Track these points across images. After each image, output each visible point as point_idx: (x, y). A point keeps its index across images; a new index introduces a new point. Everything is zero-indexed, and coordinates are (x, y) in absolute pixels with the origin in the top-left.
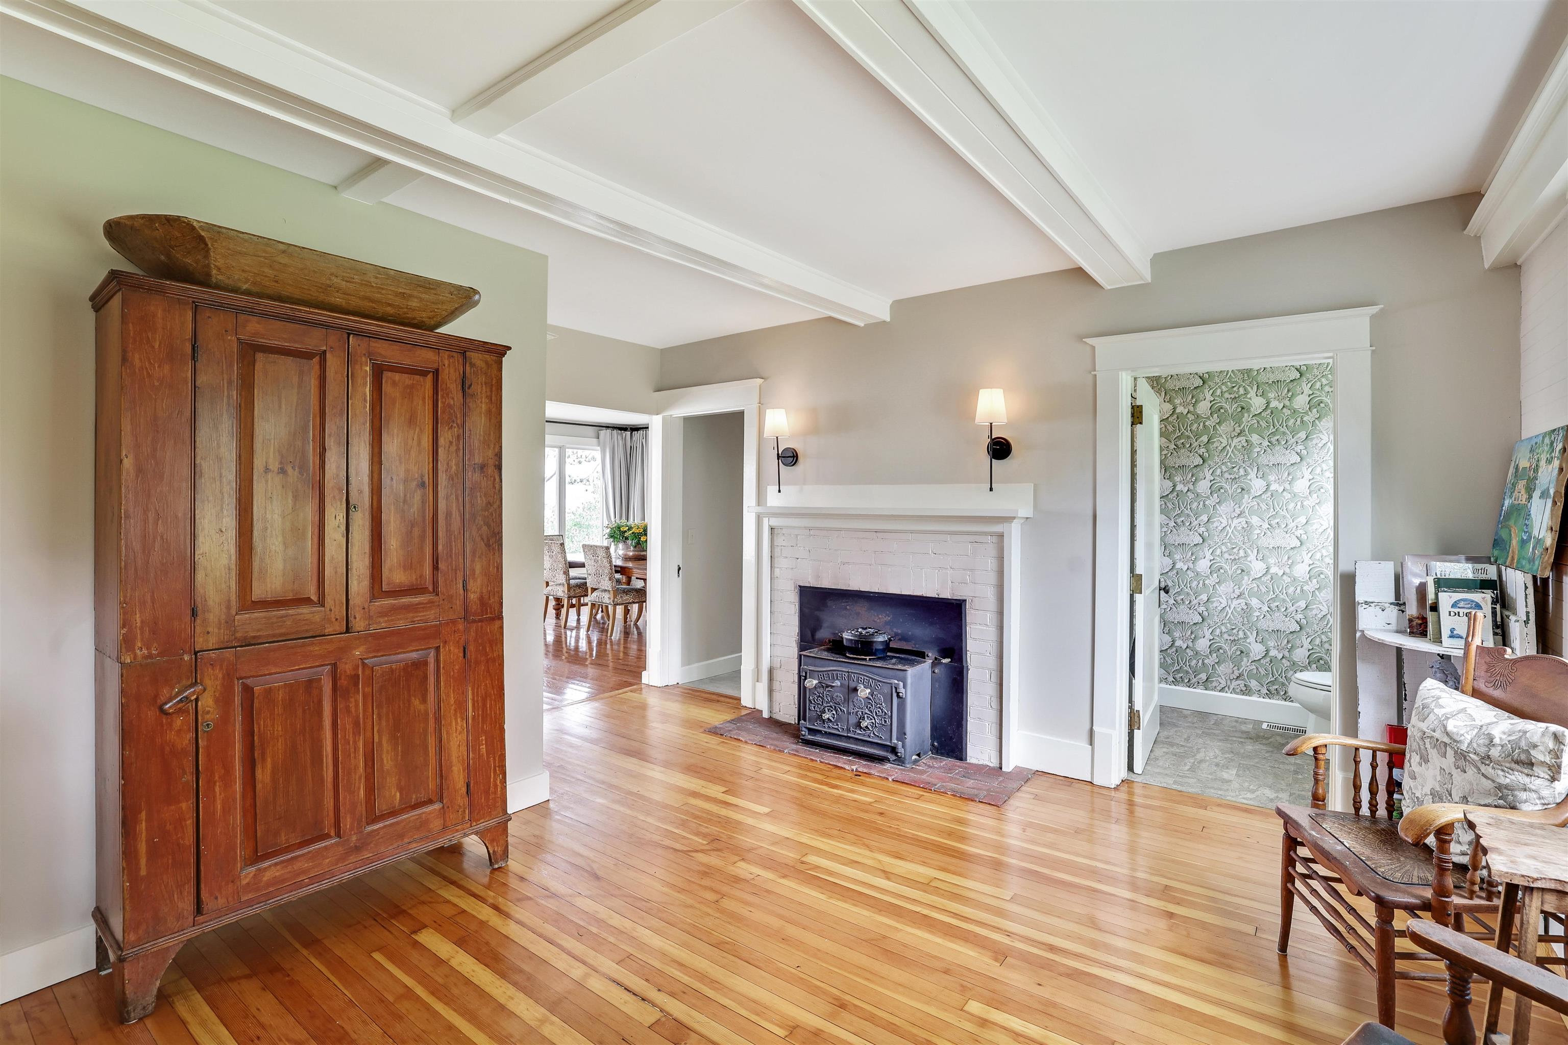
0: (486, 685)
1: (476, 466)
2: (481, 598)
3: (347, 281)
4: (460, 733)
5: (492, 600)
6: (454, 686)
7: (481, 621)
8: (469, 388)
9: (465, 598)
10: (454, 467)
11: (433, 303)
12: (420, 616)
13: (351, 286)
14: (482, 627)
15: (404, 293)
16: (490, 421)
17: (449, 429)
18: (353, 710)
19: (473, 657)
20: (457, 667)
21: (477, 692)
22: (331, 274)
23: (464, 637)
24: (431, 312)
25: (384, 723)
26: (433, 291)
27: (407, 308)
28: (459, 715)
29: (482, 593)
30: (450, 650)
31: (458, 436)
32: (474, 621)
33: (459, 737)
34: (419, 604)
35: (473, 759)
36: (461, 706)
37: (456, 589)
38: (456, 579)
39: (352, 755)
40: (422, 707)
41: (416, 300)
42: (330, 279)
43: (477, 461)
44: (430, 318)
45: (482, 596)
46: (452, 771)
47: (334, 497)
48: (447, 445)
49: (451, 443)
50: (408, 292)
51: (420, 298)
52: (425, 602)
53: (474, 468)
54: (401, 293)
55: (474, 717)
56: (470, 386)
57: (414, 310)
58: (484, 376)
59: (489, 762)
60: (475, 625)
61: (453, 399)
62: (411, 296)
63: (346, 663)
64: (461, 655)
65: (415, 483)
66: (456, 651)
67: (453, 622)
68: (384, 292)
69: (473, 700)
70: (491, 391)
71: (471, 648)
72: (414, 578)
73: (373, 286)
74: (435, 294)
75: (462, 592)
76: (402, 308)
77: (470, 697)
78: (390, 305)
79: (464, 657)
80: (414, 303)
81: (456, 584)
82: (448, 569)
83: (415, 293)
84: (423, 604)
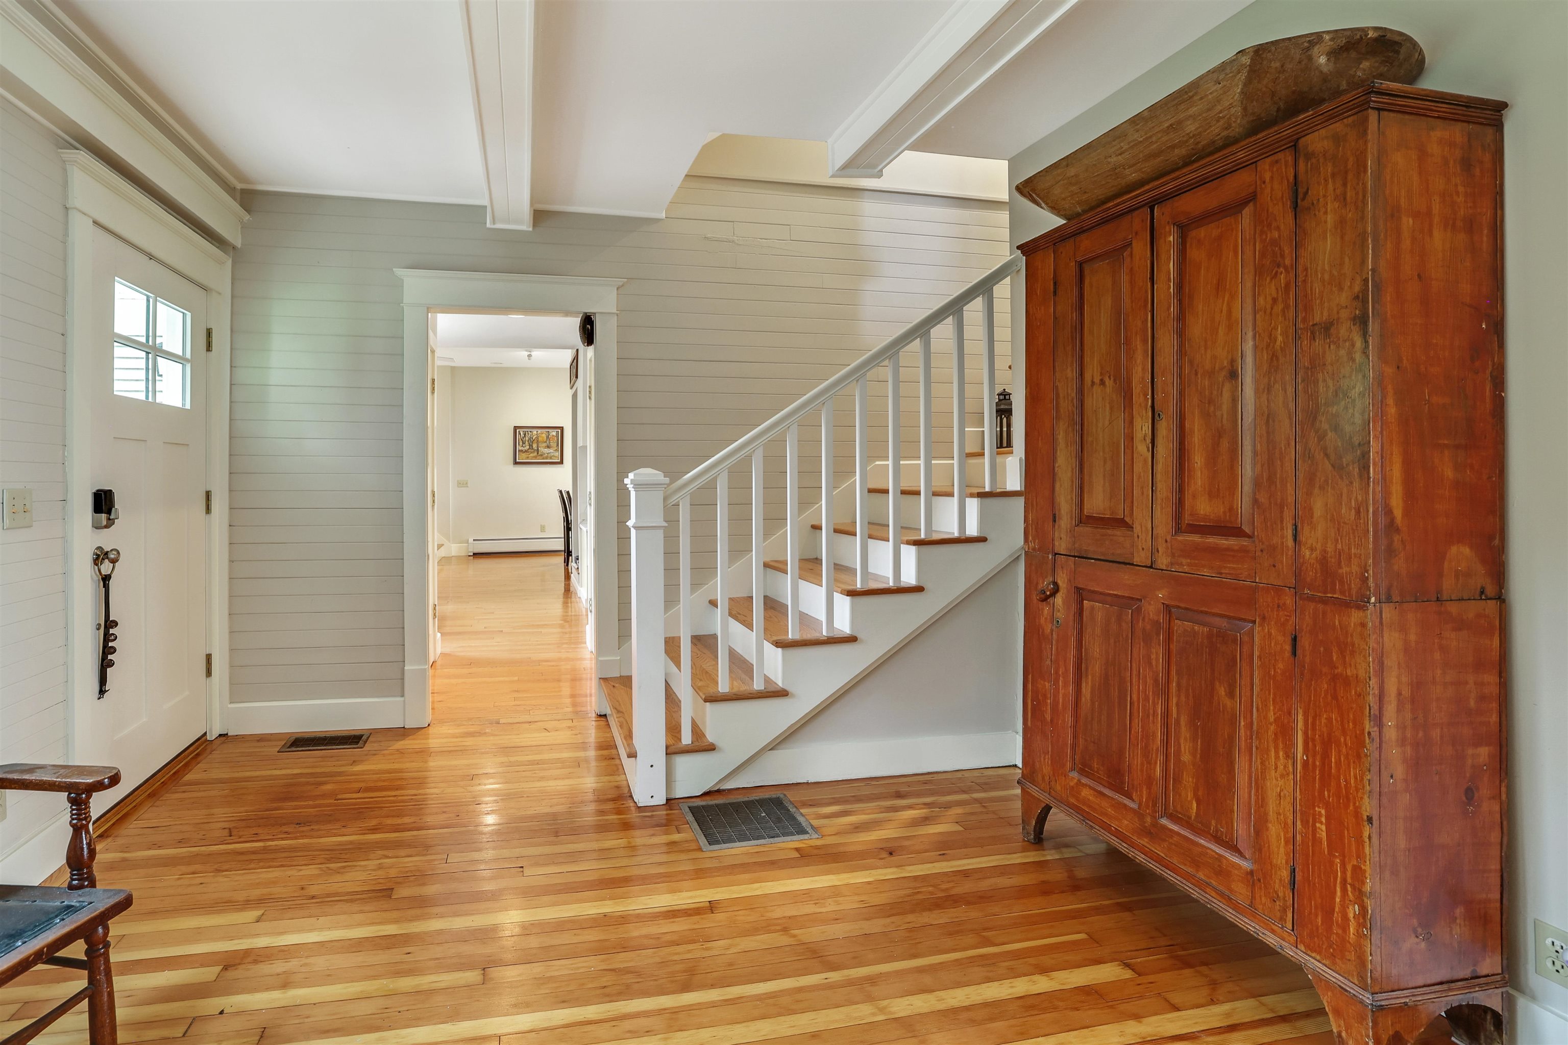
0: (1329, 720)
1: (1316, 328)
2: (1323, 561)
3: (1120, 154)
4: (1282, 776)
5: (1344, 570)
6: (1275, 694)
7: (1324, 601)
8: (1303, 199)
9: (1297, 554)
10: (1280, 338)
11: (1209, 110)
12: (1229, 568)
13: (1126, 155)
14: (1324, 613)
15: (1171, 125)
16: (1342, 238)
17: (1272, 279)
18: (1154, 663)
19: (1307, 659)
20: (1281, 665)
21: (1314, 724)
22: (1105, 158)
23: (1293, 618)
24: (1218, 121)
25: (1183, 698)
26: (1196, 98)
27: (1191, 138)
28: (1281, 746)
29: (1325, 551)
30: (1270, 634)
31: (1287, 285)
32: (1311, 599)
33: (1281, 783)
34: (1228, 549)
35: (1301, 834)
36: (1285, 732)
37: (1283, 537)
38: (1282, 522)
39: (1151, 718)
40: (1228, 702)
41: (1189, 122)
42: (1109, 163)
43: (1317, 319)
44: (1226, 129)
45: (1325, 558)
46: (1267, 829)
47: (1140, 405)
48: (1268, 307)
49: (1275, 300)
50: (1173, 121)
51: (1190, 116)
52: (1236, 548)
53: (1313, 333)
54: (1168, 127)
55: (1305, 764)
56: (1306, 193)
57: (1200, 134)
58: (1330, 165)
59: (1332, 863)
60: (1312, 606)
61: (1278, 228)
62: (1180, 122)
63: (1150, 604)
64: (1288, 647)
65: (1224, 373)
66: (1280, 638)
67: (1278, 590)
68: (1154, 139)
69: (1305, 733)
70: (1345, 185)
71: (1305, 642)
72: (1222, 510)
73: (1141, 142)
74: (1201, 99)
75: (1290, 543)
76: (1187, 141)
77: (1301, 724)
78: (1173, 147)
79: (1294, 653)
80: (1191, 127)
81: (1282, 529)
82: (1270, 503)
83: (1182, 116)
84: (1233, 550)
